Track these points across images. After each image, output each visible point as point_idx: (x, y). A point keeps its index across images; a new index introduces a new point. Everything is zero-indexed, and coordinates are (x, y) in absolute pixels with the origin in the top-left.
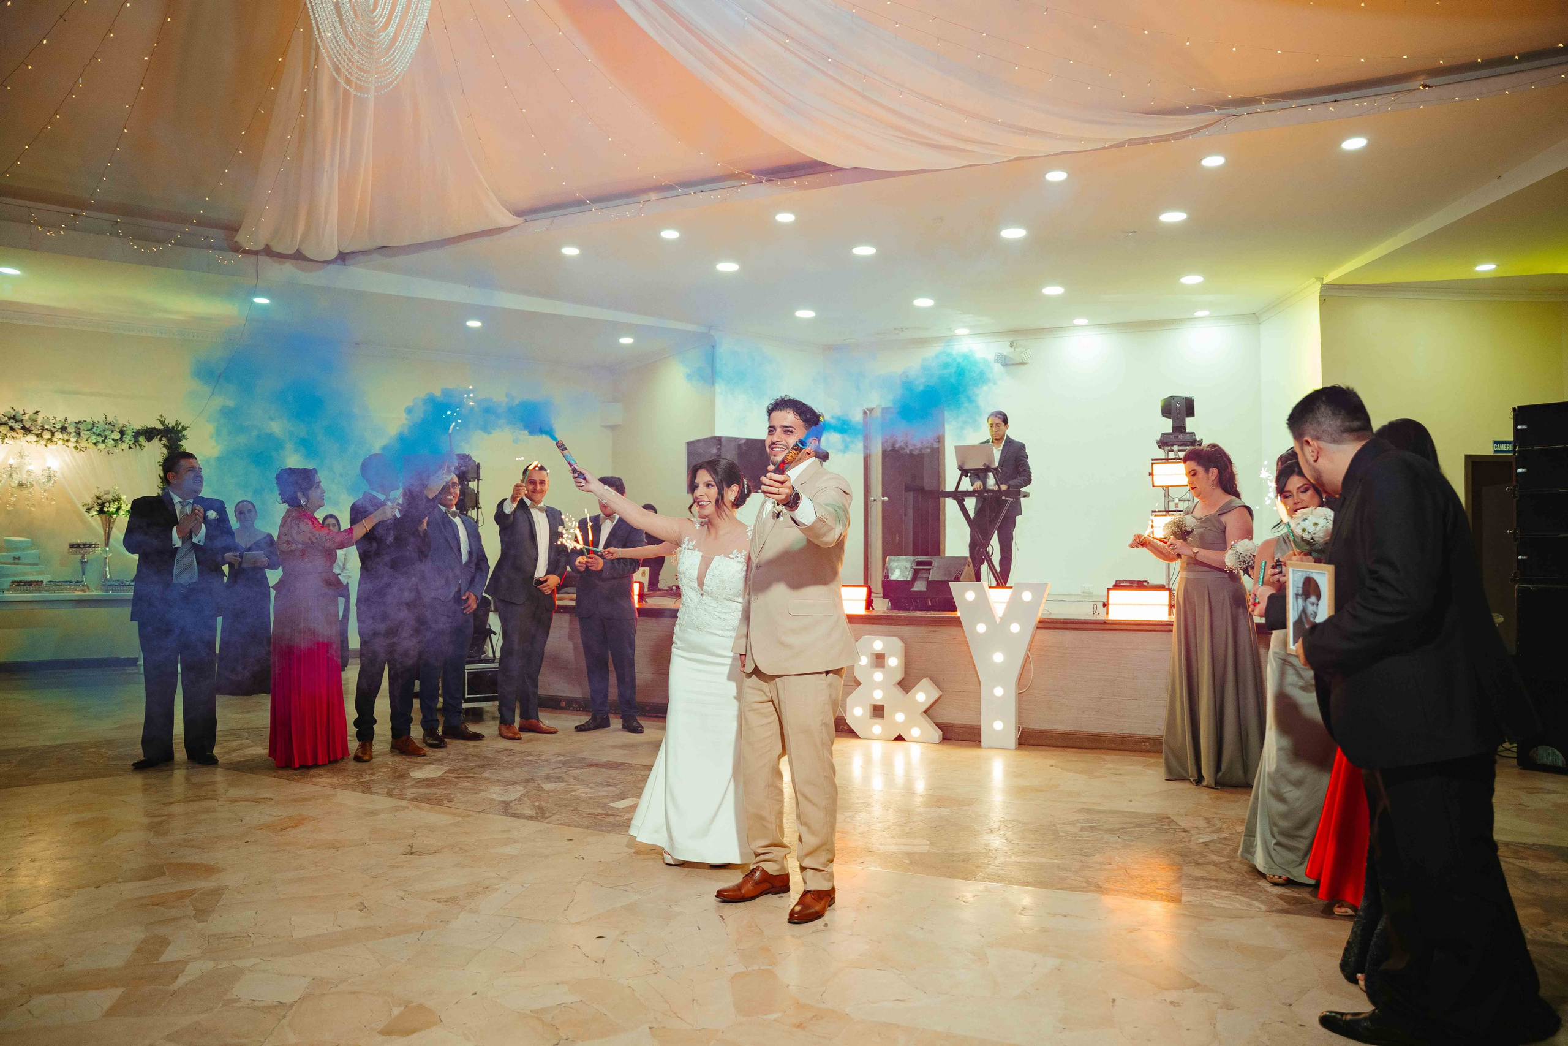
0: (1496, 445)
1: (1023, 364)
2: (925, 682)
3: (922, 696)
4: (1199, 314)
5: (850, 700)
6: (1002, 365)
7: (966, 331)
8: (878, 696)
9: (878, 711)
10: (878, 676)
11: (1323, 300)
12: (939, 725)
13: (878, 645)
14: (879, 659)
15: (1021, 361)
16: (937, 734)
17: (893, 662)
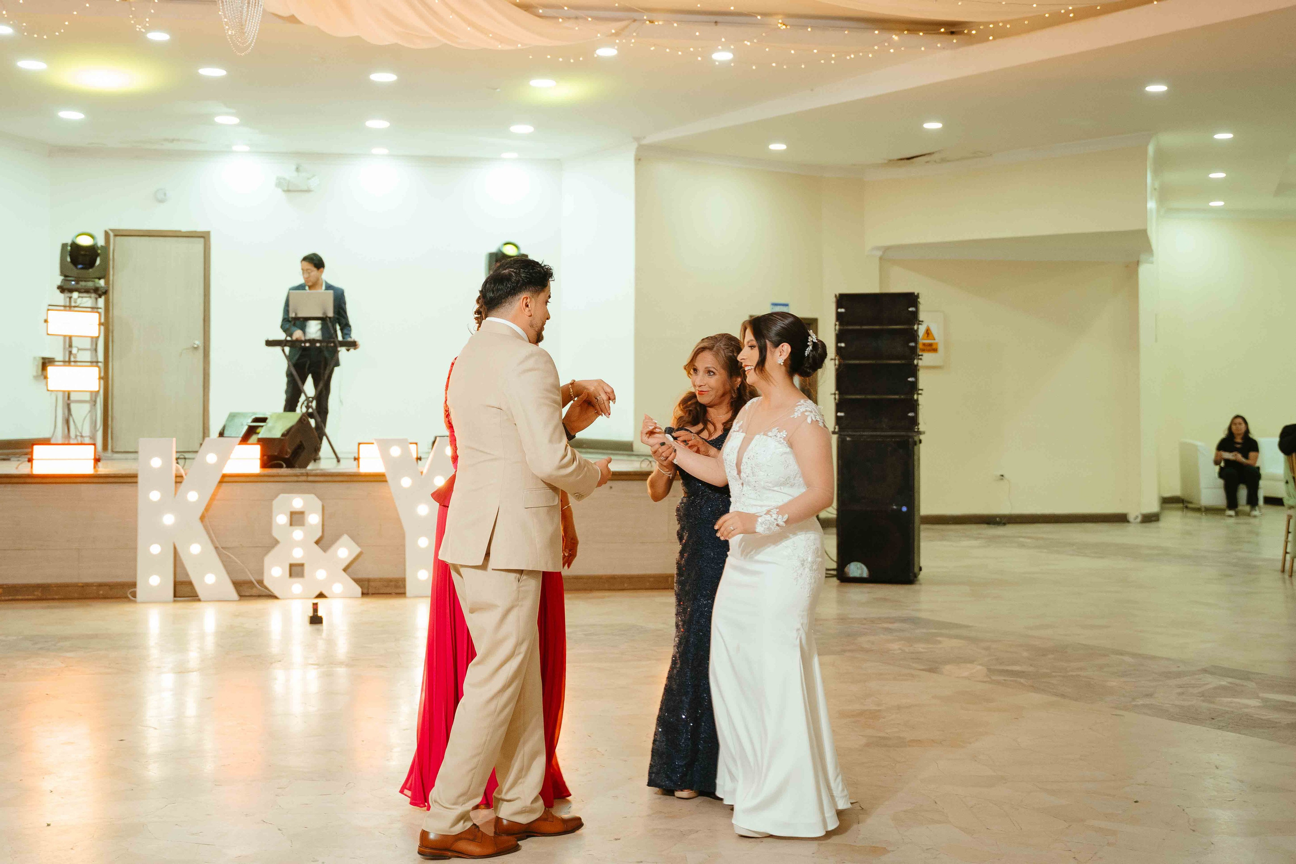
0: (772, 307)
1: (308, 191)
2: (345, 538)
3: (344, 551)
4: (505, 155)
5: (268, 560)
6: (284, 191)
7: (247, 149)
8: (298, 555)
9: (296, 570)
10: (298, 534)
11: (638, 160)
12: (358, 581)
13: (298, 502)
14: (297, 518)
15: (305, 188)
16: (358, 590)
17: (314, 519)
